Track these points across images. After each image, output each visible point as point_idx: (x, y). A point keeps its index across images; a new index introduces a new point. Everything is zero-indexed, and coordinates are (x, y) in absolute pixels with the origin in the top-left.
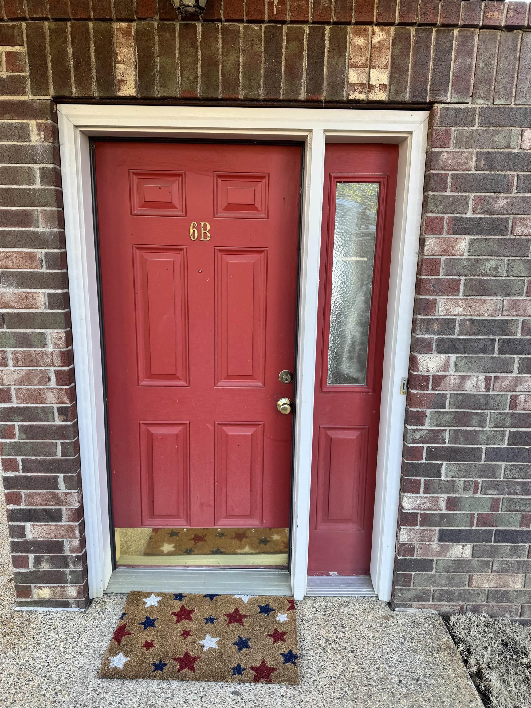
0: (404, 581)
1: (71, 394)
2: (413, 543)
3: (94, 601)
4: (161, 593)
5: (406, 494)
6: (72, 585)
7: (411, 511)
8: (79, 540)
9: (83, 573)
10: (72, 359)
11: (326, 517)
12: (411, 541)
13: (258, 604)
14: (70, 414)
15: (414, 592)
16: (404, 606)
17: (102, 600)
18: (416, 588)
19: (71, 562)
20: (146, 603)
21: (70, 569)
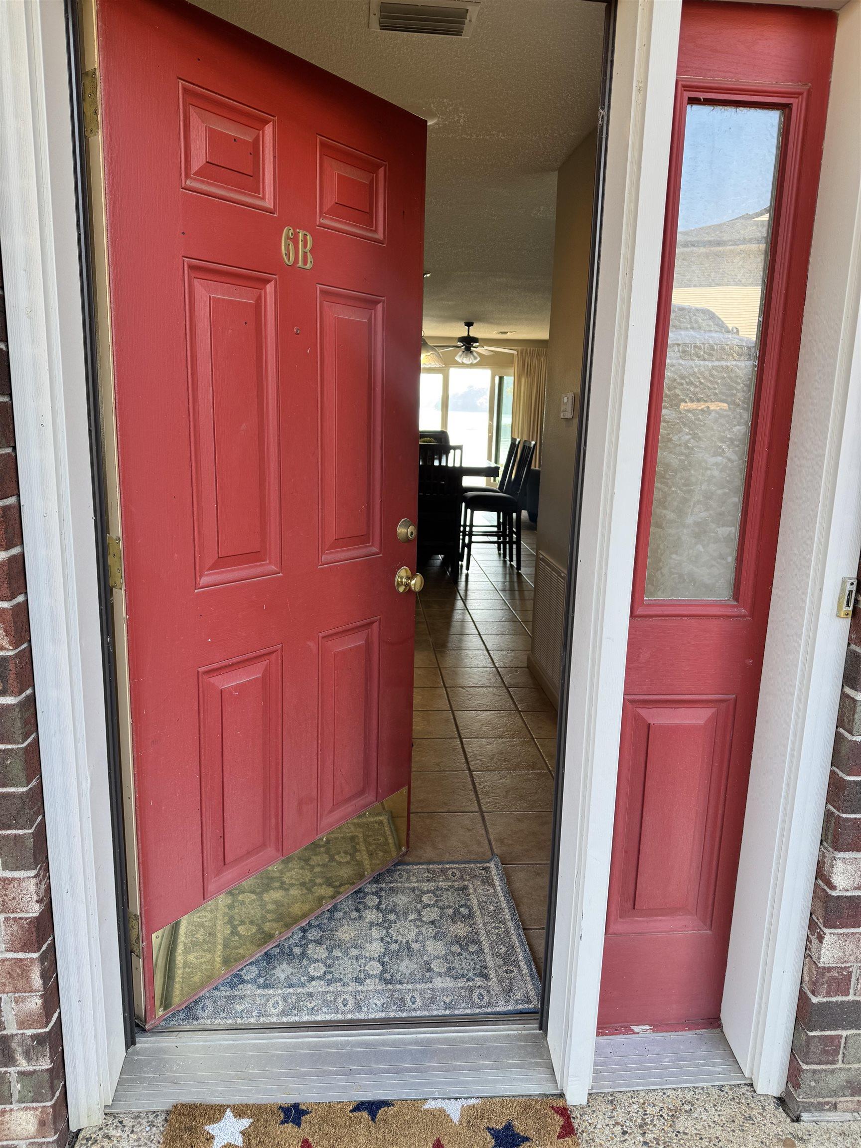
0: (825, 1052)
1: (15, 623)
2: (849, 965)
3: (81, 1136)
4: (247, 1106)
5: (841, 855)
6: (23, 1105)
7: (849, 894)
8: (42, 996)
9: (51, 1076)
10: (17, 530)
11: (629, 905)
12: (846, 962)
13: (486, 1123)
14: (12, 676)
15: (843, 1076)
16: (820, 1107)
17: (101, 1133)
18: (848, 1066)
19: (20, 1050)
20: (212, 1137)
21: (18, 1069)
